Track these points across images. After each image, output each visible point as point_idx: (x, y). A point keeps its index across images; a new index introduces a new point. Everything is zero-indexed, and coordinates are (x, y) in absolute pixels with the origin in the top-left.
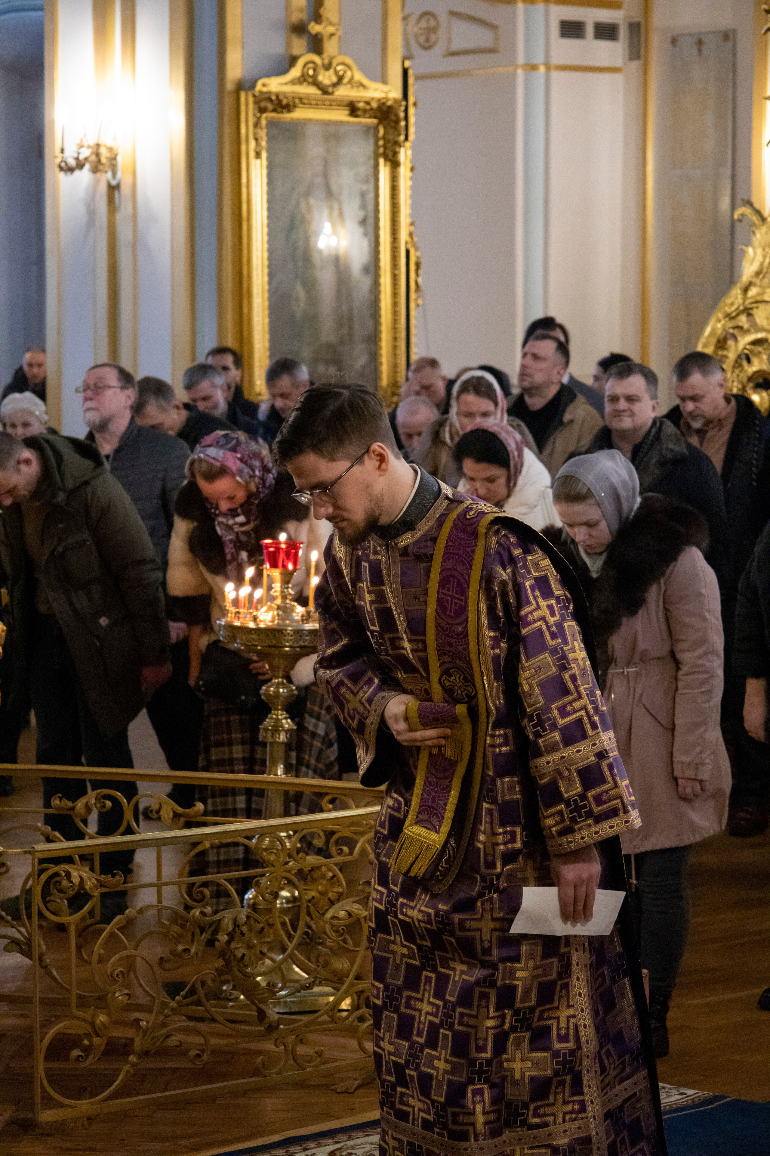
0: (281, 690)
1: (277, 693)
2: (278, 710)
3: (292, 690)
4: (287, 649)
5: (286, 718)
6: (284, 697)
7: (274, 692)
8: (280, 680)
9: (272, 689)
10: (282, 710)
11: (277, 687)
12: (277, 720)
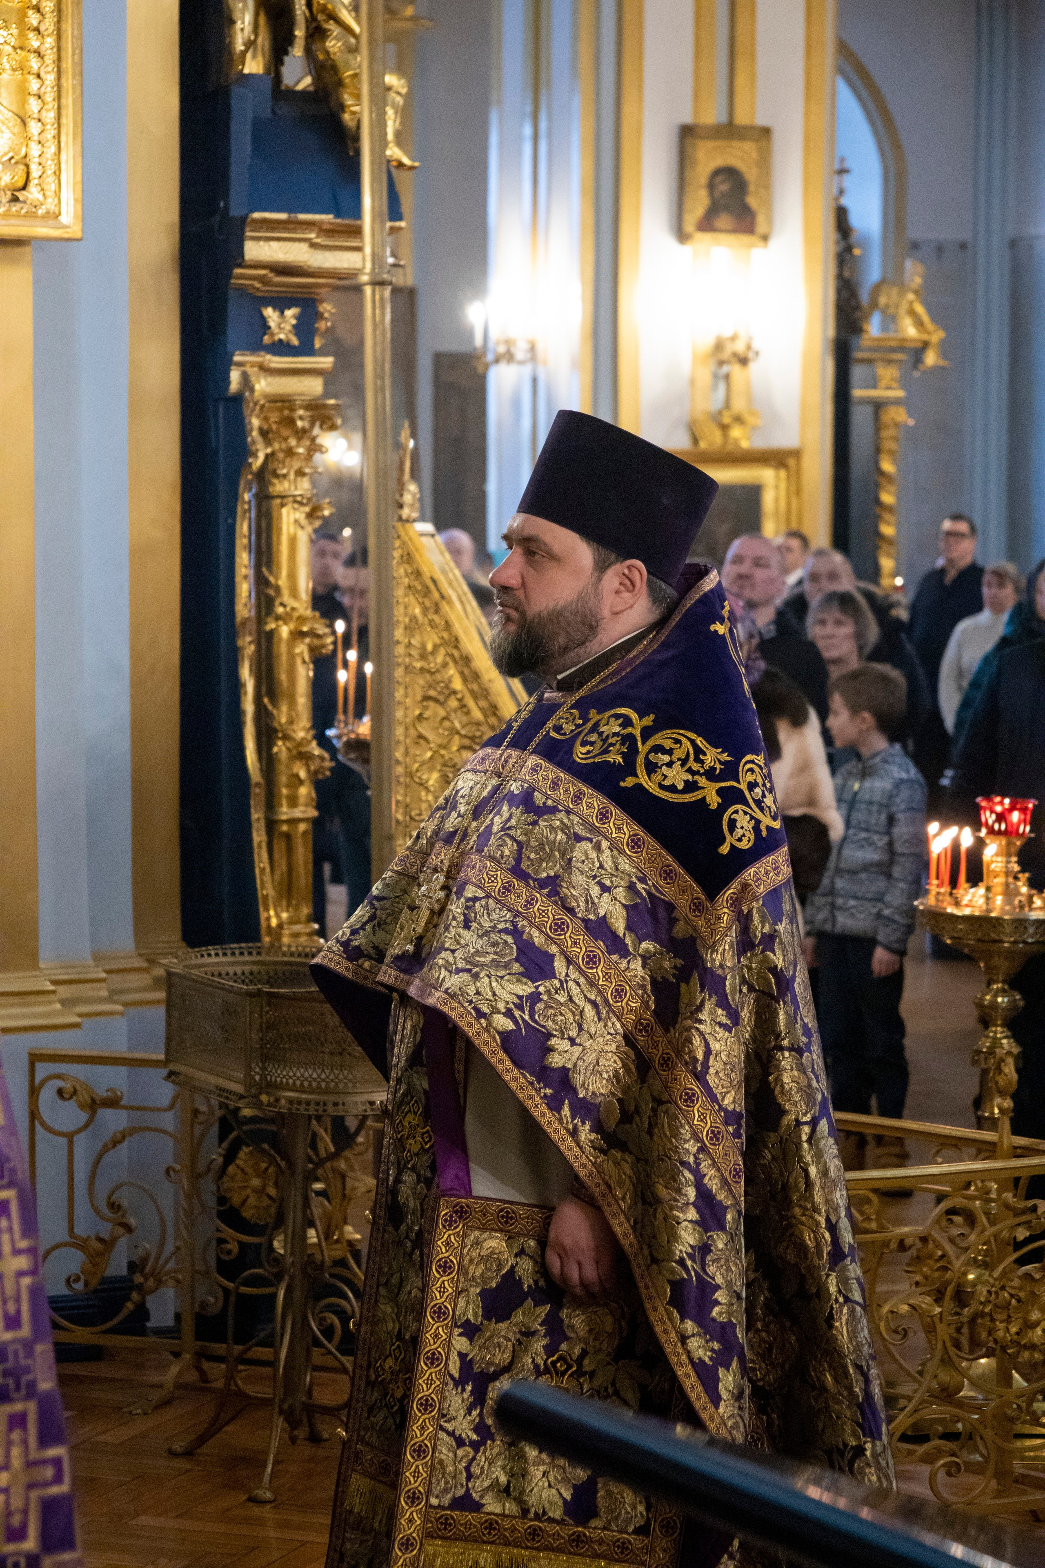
0: (1000, 1000)
1: (994, 1004)
2: (997, 1026)
3: (1015, 1000)
4: (1006, 945)
5: (1006, 1037)
6: (1003, 1009)
7: (990, 1001)
8: (1000, 985)
9: (988, 997)
10: (1002, 1026)
11: (996, 996)
12: (995, 1038)
